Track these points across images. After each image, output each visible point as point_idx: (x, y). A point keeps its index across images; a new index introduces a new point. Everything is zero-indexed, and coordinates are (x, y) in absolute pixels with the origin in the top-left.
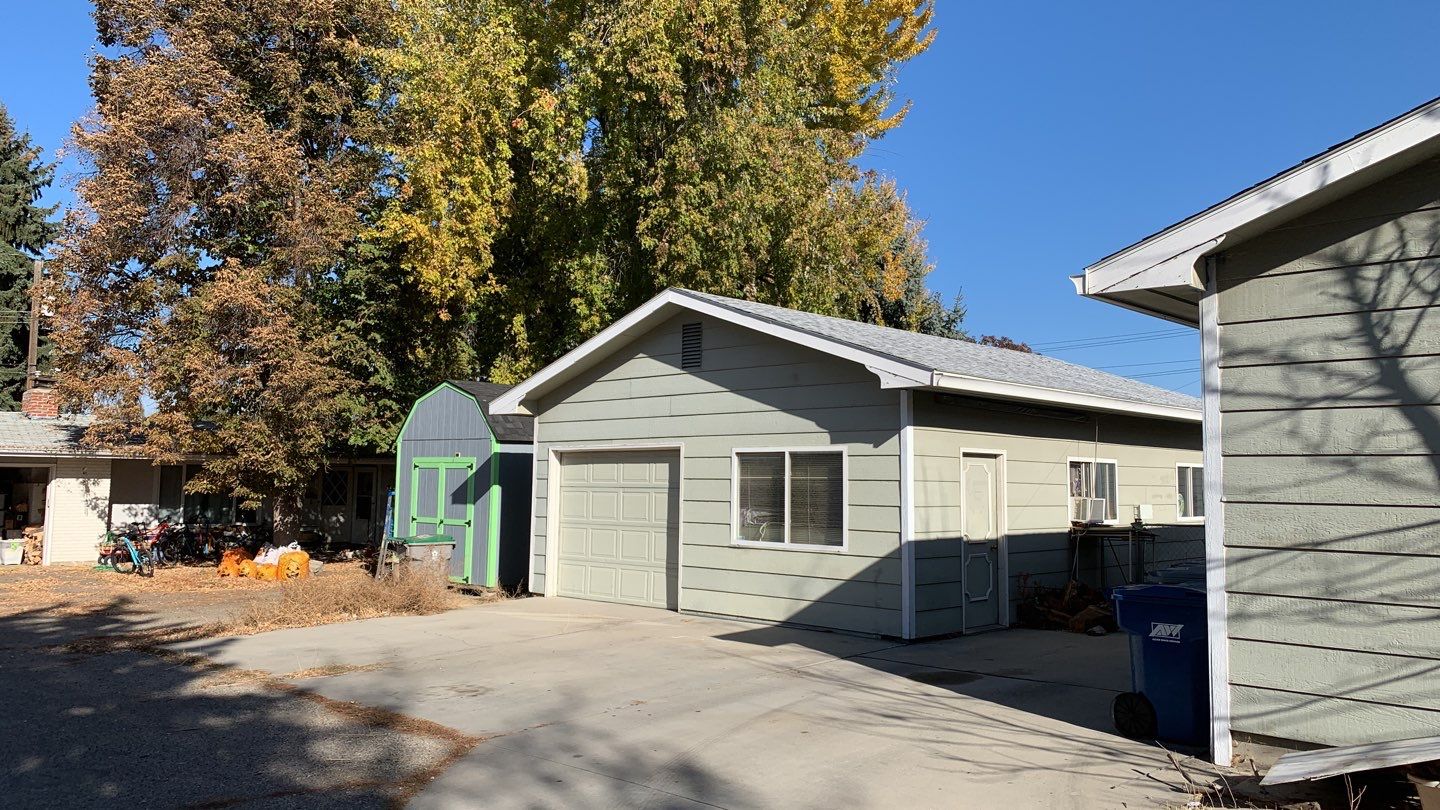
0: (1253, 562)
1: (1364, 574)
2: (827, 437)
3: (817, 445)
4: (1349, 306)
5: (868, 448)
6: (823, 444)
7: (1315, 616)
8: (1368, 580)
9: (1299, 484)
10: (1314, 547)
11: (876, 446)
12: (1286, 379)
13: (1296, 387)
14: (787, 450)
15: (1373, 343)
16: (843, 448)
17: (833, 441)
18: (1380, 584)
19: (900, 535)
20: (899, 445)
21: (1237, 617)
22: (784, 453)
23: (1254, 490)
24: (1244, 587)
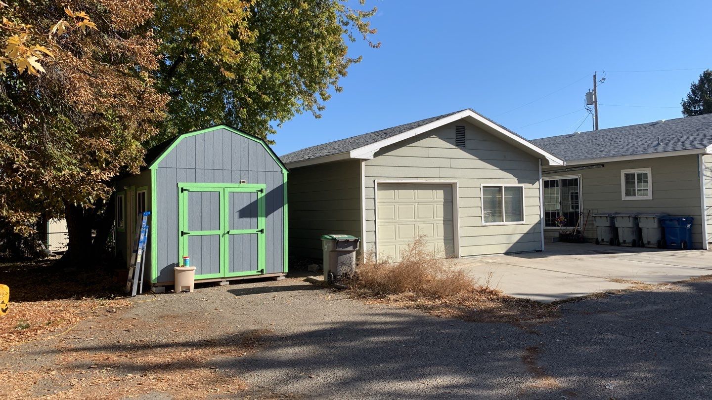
0: (709, 209)
2: (516, 181)
3: (513, 184)
5: (530, 185)
6: (516, 184)
11: (533, 185)
14: (503, 185)
16: (523, 185)
17: (519, 182)
19: (540, 215)
20: (539, 184)
21: (708, 220)
22: (502, 187)
23: (709, 195)
24: (708, 214)
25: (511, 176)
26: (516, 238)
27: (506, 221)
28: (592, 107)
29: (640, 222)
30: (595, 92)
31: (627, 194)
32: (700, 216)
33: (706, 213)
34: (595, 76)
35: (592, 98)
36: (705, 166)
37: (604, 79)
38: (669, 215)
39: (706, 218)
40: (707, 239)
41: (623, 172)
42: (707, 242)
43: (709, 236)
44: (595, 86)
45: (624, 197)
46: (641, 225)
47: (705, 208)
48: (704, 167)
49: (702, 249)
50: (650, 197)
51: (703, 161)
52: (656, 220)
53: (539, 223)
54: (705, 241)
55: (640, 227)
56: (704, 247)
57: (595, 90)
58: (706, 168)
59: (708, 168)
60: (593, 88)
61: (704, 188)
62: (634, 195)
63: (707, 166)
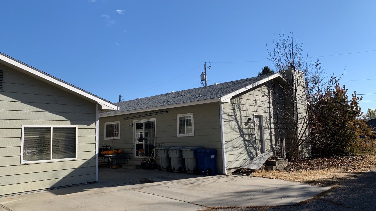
0: (227, 144)
1: (235, 144)
2: (69, 122)
3: (65, 125)
4: (232, 108)
5: (85, 126)
6: (68, 125)
7: (232, 150)
8: (235, 145)
9: (230, 132)
10: (231, 141)
11: (88, 126)
12: (229, 118)
13: (229, 119)
14: (52, 126)
15: (234, 114)
16: (76, 126)
17: (72, 124)
18: (236, 145)
19: (95, 152)
20: (96, 126)
21: (226, 152)
22: (51, 127)
23: (227, 133)
24: (227, 147)
25: (63, 118)
26: (64, 174)
27: (53, 159)
28: (204, 82)
29: (183, 154)
30: (205, 74)
31: (180, 132)
32: (221, 148)
33: (224, 147)
34: (205, 65)
35: (204, 76)
36: (224, 112)
37: (210, 67)
38: (203, 148)
39: (224, 150)
40: (226, 166)
41: (179, 116)
42: (226, 169)
43: (228, 164)
44: (205, 70)
45: (179, 135)
46: (184, 157)
47: (224, 142)
48: (222, 113)
49: (223, 174)
50: (192, 134)
51: (222, 108)
52: (192, 152)
53: (94, 158)
54: (225, 168)
55: (183, 157)
56: (224, 173)
57: (205, 73)
58: (224, 113)
59: (226, 113)
60: (204, 72)
61: (223, 127)
62: (184, 133)
63: (225, 112)
